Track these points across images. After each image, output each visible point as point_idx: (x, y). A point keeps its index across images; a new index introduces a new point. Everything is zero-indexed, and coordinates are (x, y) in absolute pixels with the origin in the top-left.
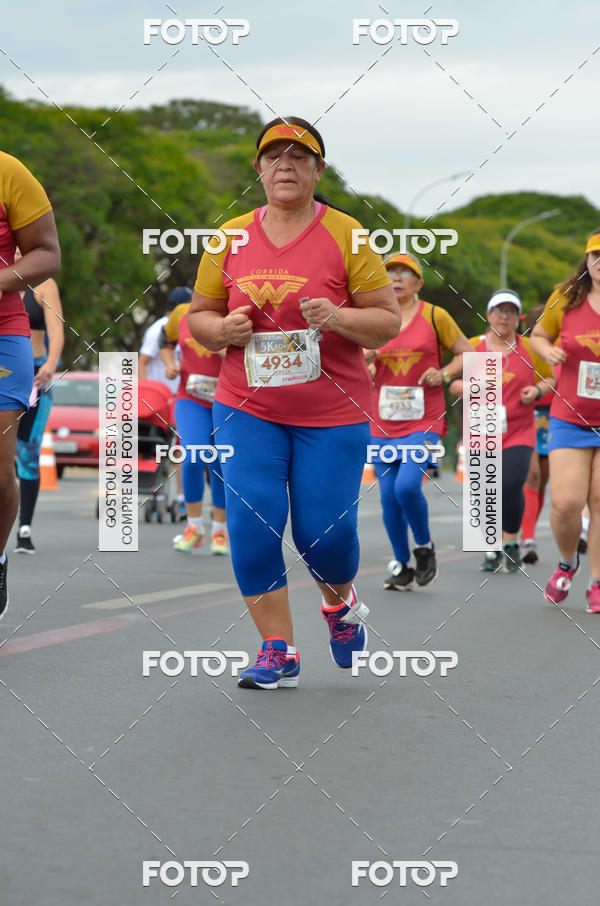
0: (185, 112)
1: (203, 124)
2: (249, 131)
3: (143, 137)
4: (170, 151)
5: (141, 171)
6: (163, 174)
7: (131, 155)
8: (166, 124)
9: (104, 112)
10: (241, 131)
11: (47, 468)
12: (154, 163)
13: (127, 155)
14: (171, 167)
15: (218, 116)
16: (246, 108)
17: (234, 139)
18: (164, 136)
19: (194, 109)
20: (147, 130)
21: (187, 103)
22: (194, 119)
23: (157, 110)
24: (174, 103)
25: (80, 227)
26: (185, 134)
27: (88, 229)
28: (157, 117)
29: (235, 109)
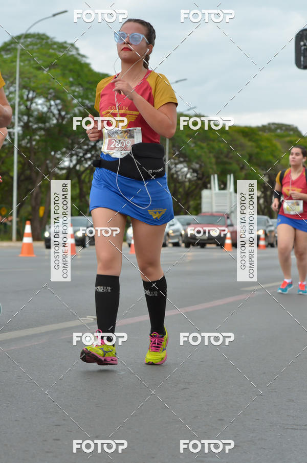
0: (273, 127)
1: (279, 131)
2: (294, 132)
3: (259, 135)
4: (268, 140)
5: (259, 146)
6: (266, 147)
7: (256, 141)
8: (267, 131)
9: (246, 127)
10: (291, 133)
11: (228, 244)
12: (263, 144)
13: (254, 141)
14: (268, 145)
15: (284, 128)
16: (293, 125)
17: (289, 135)
18: (266, 135)
19: (276, 126)
20: (260, 133)
21: (274, 124)
22: (276, 129)
23: (264, 127)
24: (269, 124)
25: (239, 165)
26: (273, 134)
27: (241, 166)
28: (264, 128)
29: (289, 126)
